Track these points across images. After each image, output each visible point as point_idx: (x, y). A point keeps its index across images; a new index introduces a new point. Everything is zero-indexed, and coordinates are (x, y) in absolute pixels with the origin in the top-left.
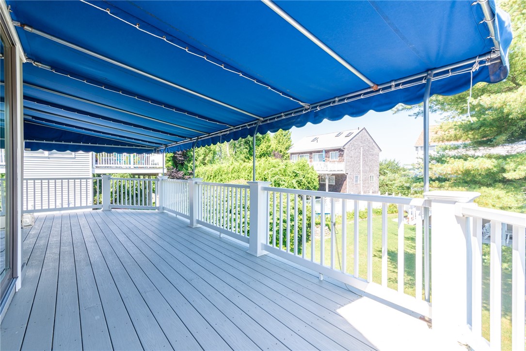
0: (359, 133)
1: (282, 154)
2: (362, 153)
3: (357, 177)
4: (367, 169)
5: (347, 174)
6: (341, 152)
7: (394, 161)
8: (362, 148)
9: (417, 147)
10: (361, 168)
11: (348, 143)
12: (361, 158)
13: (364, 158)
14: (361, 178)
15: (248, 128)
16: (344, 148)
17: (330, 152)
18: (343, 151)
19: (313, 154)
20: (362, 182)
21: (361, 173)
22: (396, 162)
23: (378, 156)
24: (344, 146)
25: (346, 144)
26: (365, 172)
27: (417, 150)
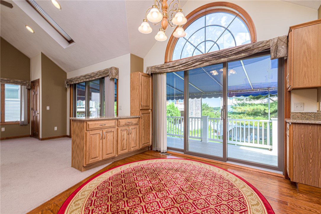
3: (192, 112)
4: (197, 108)
7: (206, 103)
10: (194, 108)
12: (194, 102)
15: (196, 95)
20: (194, 115)
22: (207, 104)
26: (196, 110)
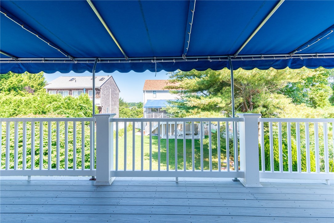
0: (109, 79)
1: (34, 89)
2: (110, 93)
3: (108, 108)
4: (113, 103)
5: (102, 106)
6: (98, 91)
8: (110, 89)
9: (144, 91)
10: (110, 103)
11: (103, 85)
12: (110, 96)
13: (112, 96)
14: (110, 109)
16: (101, 88)
17: (89, 91)
18: (99, 90)
19: (73, 91)
20: (110, 112)
21: (110, 106)
23: (119, 95)
24: (100, 87)
25: (102, 85)
26: (112, 105)
27: (144, 93)
